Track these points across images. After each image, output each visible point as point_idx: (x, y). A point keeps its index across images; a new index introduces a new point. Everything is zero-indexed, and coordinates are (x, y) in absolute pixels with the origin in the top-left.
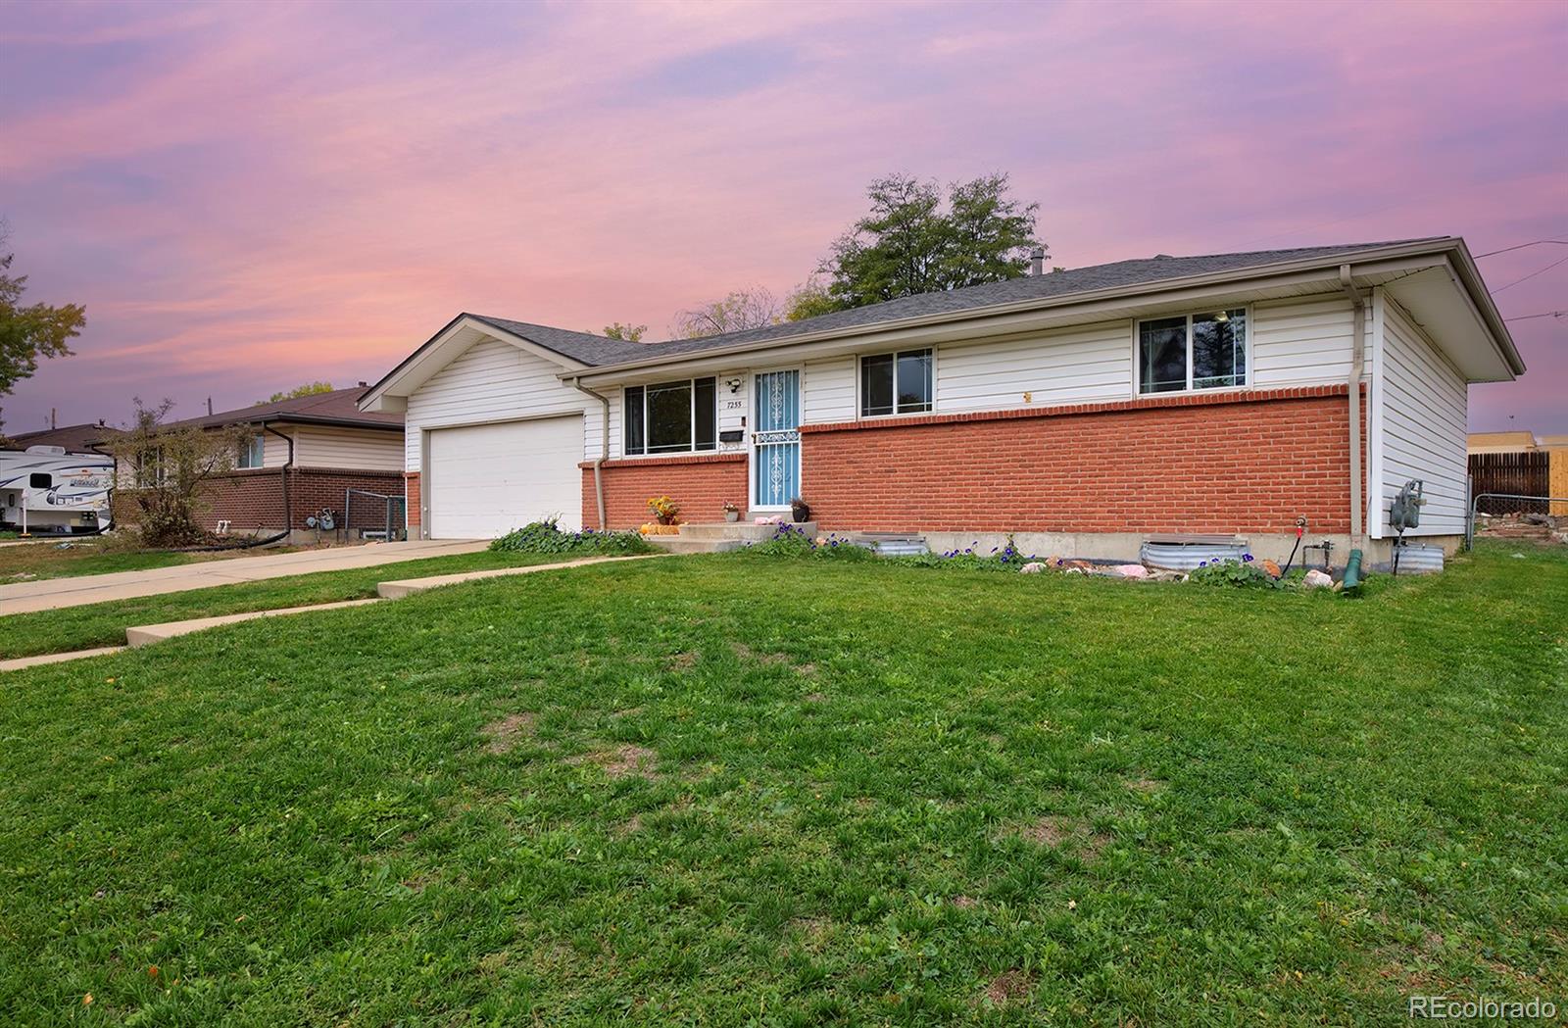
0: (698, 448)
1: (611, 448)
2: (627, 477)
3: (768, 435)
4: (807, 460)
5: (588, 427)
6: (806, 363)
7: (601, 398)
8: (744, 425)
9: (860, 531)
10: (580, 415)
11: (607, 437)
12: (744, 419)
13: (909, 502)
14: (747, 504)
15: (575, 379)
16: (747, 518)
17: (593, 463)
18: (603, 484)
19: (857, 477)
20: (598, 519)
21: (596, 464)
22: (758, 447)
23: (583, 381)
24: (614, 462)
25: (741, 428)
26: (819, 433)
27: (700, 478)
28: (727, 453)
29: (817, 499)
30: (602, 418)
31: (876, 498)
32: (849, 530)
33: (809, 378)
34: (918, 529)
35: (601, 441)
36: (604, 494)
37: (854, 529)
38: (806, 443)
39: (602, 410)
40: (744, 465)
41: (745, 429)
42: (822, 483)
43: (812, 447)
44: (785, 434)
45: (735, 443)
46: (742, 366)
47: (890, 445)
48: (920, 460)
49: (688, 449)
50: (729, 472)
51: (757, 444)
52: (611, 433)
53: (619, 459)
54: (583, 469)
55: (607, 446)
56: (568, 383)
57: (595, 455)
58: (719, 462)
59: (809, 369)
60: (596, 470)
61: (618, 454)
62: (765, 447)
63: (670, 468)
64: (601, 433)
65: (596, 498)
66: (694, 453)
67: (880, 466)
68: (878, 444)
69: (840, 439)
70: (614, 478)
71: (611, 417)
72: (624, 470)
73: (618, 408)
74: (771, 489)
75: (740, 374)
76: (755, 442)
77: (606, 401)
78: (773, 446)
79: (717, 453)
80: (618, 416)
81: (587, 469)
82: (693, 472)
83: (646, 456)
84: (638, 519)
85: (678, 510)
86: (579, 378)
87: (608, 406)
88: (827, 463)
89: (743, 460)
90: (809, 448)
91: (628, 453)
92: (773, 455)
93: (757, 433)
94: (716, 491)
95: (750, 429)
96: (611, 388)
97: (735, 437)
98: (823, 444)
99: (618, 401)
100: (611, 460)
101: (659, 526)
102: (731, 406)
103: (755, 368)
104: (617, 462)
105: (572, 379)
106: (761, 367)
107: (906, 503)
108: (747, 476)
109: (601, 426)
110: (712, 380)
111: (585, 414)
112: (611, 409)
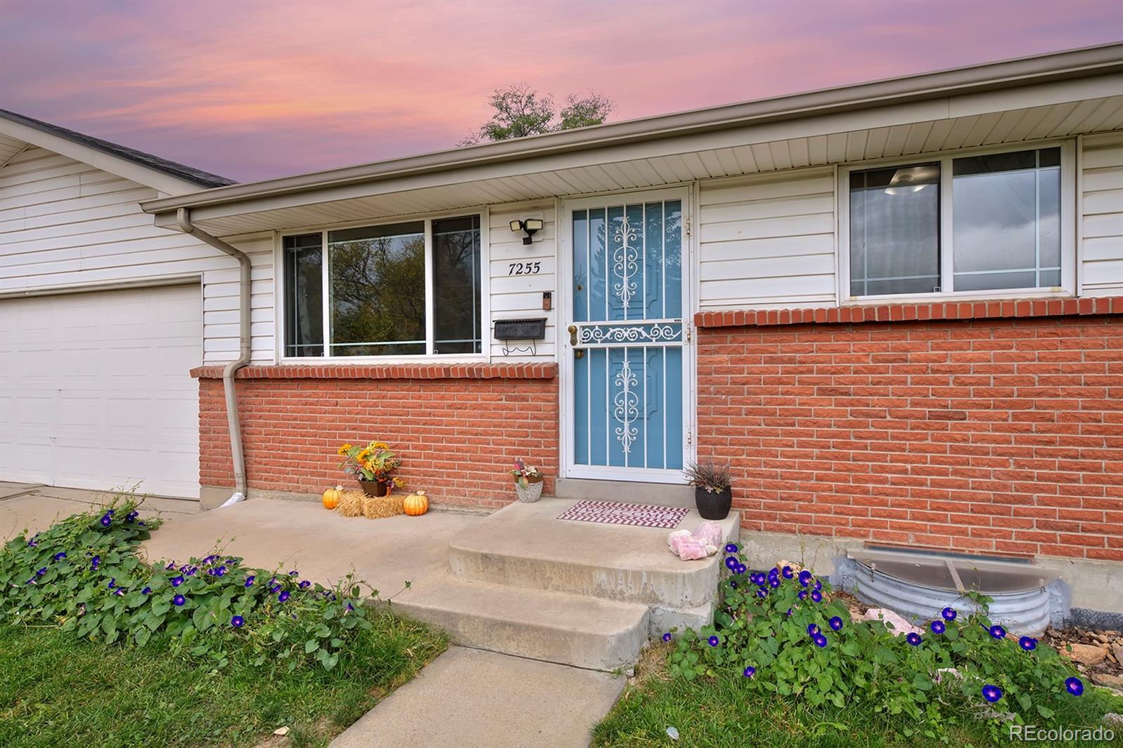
0: (440, 349)
1: (256, 344)
2: (289, 397)
3: (605, 329)
4: (710, 382)
5: (209, 305)
6: (703, 185)
7: (235, 253)
8: (547, 307)
9: (861, 541)
10: (193, 284)
11: (248, 323)
12: (547, 295)
13: (1005, 487)
14: (557, 463)
15: (181, 215)
16: (559, 489)
17: (221, 369)
18: (241, 407)
19: (851, 425)
20: (232, 469)
21: (227, 374)
22: (579, 355)
23: (198, 217)
24: (264, 370)
25: (540, 314)
26: (750, 328)
27: (450, 407)
28: (509, 361)
29: (739, 463)
30: (237, 289)
31: (905, 471)
32: (829, 535)
33: (707, 216)
34: (1034, 549)
35: (237, 330)
36: (243, 427)
37: (842, 533)
38: (707, 347)
39: (237, 275)
40: (551, 387)
41: (551, 317)
42: (751, 432)
43: (725, 357)
44: (648, 328)
45: (529, 343)
46: (543, 193)
47: (945, 358)
48: (1039, 395)
49: (421, 350)
50: (516, 399)
51: (579, 346)
52: (256, 315)
53: (273, 364)
54: (201, 379)
55: (248, 341)
56: (168, 221)
57: (226, 355)
58: (496, 379)
59: (708, 197)
60: (227, 383)
61: (271, 355)
62: (598, 353)
63: (382, 386)
64: (237, 316)
65: (227, 431)
66: (431, 359)
67: (914, 404)
68: (909, 356)
69: (798, 343)
70: (261, 399)
71: (257, 288)
72: (283, 384)
73: (270, 273)
74: (613, 435)
75: (535, 208)
76: (574, 342)
77: (245, 260)
78: (617, 352)
79: (487, 361)
80: (270, 287)
81: (208, 379)
82: (430, 396)
83: (327, 360)
84: (312, 474)
85: (400, 464)
86: (190, 210)
87: (250, 268)
88: (764, 392)
89: (547, 377)
90: (716, 357)
91: (290, 352)
92: (617, 367)
93: (578, 325)
94: (486, 433)
95: (560, 319)
96: (255, 236)
97: (531, 330)
98: (751, 351)
99: (270, 259)
100: (256, 364)
101: (366, 501)
102: (517, 269)
103: (569, 197)
104: (269, 369)
105: (173, 212)
106: (584, 195)
107: (994, 487)
108: (557, 408)
109: (237, 302)
110: (471, 223)
111: (205, 281)
112: (256, 274)
